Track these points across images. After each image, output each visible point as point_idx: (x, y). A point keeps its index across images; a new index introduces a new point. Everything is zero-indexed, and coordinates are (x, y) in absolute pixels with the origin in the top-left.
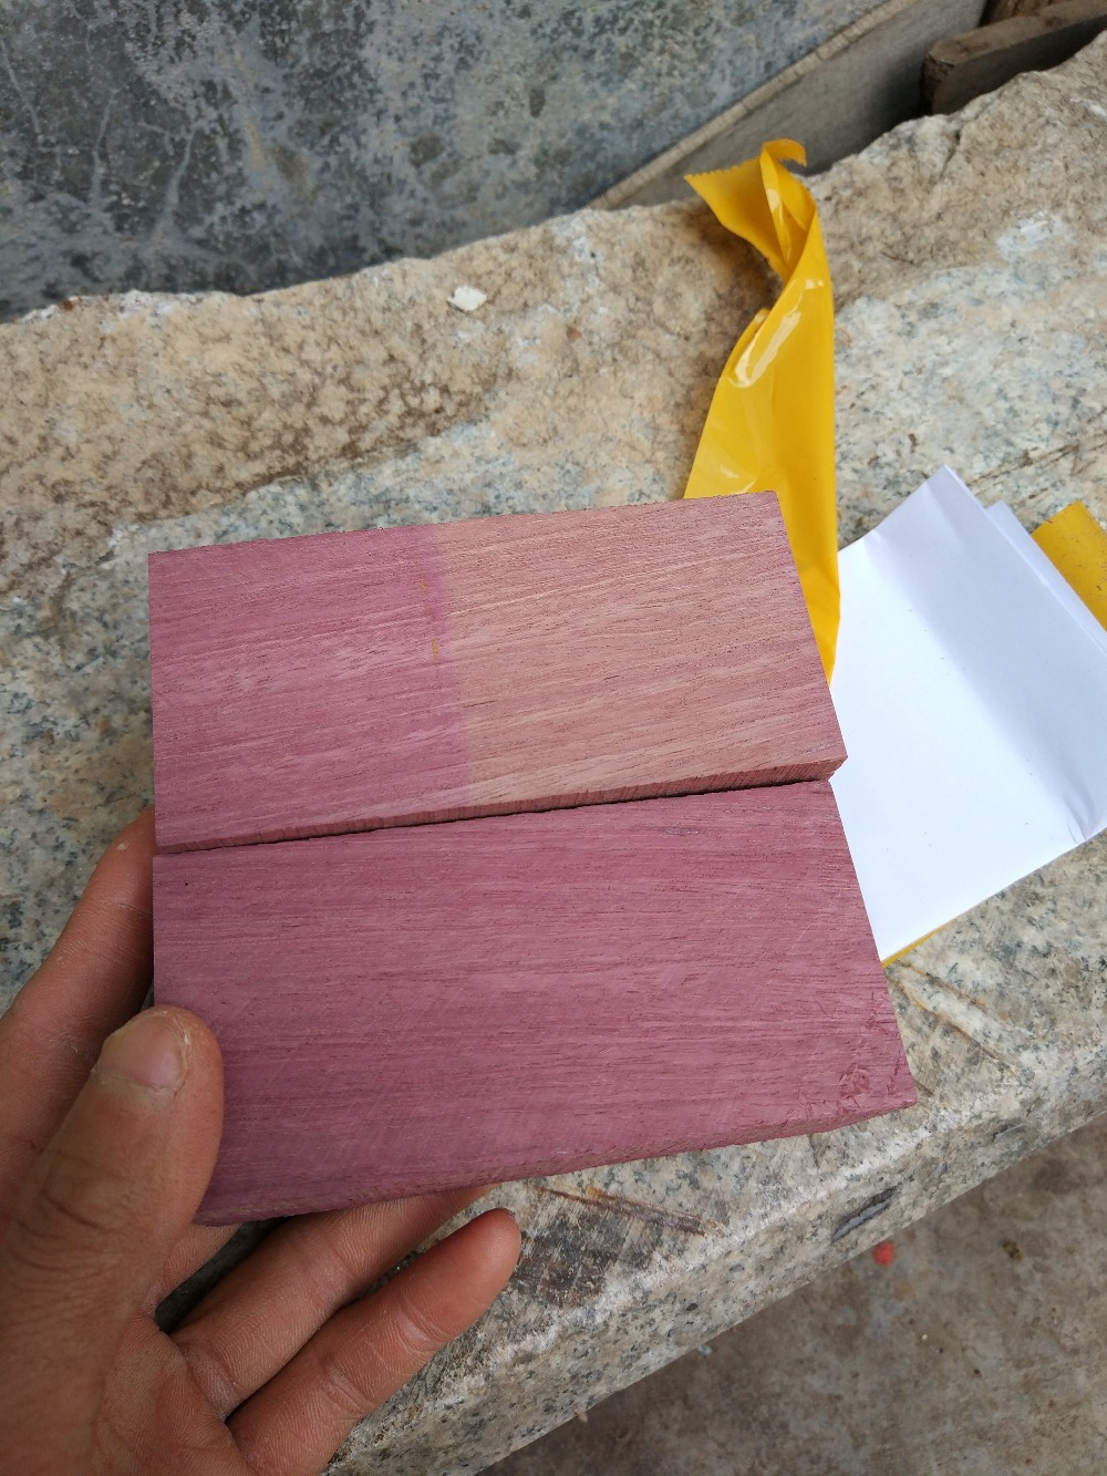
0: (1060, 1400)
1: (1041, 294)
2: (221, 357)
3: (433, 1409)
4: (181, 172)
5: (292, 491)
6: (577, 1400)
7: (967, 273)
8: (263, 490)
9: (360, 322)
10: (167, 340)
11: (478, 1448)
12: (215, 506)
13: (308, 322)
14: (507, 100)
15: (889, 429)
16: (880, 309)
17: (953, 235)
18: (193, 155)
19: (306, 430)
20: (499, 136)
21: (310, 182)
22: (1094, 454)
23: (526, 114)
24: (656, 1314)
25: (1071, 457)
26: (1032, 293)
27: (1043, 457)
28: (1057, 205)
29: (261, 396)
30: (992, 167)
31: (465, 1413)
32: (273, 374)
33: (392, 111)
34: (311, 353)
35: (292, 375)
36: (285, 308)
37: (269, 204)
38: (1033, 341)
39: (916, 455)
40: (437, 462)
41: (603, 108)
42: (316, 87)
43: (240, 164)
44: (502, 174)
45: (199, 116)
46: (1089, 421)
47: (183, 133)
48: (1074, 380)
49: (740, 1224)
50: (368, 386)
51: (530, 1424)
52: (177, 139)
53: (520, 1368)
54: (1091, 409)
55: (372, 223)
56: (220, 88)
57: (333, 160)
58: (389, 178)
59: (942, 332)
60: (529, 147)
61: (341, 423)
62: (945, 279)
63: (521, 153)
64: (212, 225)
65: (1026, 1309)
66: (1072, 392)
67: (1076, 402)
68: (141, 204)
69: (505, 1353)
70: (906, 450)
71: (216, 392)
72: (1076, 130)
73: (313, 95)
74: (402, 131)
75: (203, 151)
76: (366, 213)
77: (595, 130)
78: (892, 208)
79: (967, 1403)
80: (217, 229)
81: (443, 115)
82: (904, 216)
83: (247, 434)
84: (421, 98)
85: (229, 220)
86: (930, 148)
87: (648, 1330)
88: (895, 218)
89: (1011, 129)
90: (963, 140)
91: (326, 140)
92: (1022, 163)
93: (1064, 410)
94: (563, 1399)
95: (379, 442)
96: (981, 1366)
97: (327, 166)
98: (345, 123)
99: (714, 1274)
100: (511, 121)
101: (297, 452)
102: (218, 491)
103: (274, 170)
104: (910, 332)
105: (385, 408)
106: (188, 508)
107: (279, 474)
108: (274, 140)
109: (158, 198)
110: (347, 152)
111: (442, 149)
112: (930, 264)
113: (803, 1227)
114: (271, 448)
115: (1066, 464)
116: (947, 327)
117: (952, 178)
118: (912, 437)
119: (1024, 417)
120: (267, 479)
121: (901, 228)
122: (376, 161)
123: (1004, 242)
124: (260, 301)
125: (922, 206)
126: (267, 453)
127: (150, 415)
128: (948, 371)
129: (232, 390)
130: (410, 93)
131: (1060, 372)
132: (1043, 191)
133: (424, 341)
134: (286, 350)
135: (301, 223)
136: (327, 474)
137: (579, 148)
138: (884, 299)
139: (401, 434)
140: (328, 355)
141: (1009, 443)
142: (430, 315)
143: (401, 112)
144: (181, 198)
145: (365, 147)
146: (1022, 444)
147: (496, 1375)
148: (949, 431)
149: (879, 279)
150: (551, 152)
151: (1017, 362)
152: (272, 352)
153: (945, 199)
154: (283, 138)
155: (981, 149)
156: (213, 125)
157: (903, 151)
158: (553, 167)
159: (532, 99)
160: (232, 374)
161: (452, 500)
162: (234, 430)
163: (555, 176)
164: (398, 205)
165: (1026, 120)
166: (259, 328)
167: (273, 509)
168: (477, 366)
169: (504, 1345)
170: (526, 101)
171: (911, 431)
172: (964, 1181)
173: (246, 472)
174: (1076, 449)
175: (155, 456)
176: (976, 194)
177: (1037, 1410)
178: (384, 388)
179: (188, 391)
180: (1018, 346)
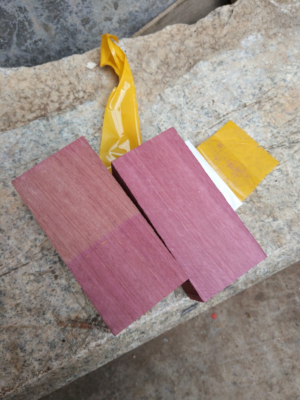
0: (259, 353)
1: (253, 57)
2: (24, 85)
3: (75, 358)
4: (16, 32)
5: (42, 122)
6: (114, 355)
7: (232, 52)
8: (34, 122)
9: (62, 73)
10: (9, 81)
11: (88, 367)
12: (22, 126)
13: (48, 74)
14: (107, 6)
15: (207, 98)
16: (206, 63)
17: (229, 41)
18: (19, 27)
19: (47, 104)
20: (106, 16)
21: (53, 33)
22: (264, 103)
23: (113, 10)
24: (133, 334)
25: (258, 104)
26: (250, 57)
27: (250, 105)
28: (259, 31)
29: (35, 96)
30: (241, 20)
31: (83, 359)
32: (38, 89)
33: (74, 11)
34: (49, 83)
35: (44, 89)
36: (42, 70)
37: (43, 39)
38: (249, 71)
39: (214, 105)
40: (82, 112)
41: (136, 6)
42: (51, 6)
43: (33, 29)
44: (109, 27)
45: (19, 16)
46: (264, 94)
47: (15, 21)
48: (261, 82)
49: (155, 312)
50: (64, 91)
51: (102, 361)
52: (13, 23)
53: (97, 348)
54: (265, 91)
55: (73, 42)
56: (23, 8)
57: (59, 26)
58: (76, 30)
59: (223, 70)
60: (115, 19)
61: (57, 102)
62: (226, 54)
63: (113, 21)
64: (27, 46)
65: (251, 330)
66: (260, 86)
67: (260, 89)
68: (6, 41)
69: (93, 344)
70: (211, 104)
71: (22, 95)
72: (266, 8)
73: (50, 8)
74: (78, 17)
75: (21, 26)
76: (71, 40)
77: (134, 13)
78: (212, 33)
79: (234, 354)
80: (29, 47)
81: (89, 11)
82: (216, 36)
83: (31, 106)
84: (82, 7)
85: (32, 44)
86: (224, 15)
87: (131, 338)
88: (213, 36)
89: (247, 9)
90: (234, 12)
91: (56, 20)
92: (250, 18)
93: (257, 91)
94: (109, 355)
95: (67, 106)
96: (238, 345)
97: (57, 28)
98: (61, 15)
99: (148, 325)
100: (109, 12)
101: (45, 110)
102: (23, 122)
103: (43, 30)
104: (214, 70)
105: (69, 97)
106: (15, 127)
107: (40, 117)
108: (41, 21)
109: (11, 40)
110: (63, 23)
111: (90, 21)
112: (221, 50)
113: (172, 313)
114: (38, 109)
115: (256, 106)
116: (225, 68)
117: (230, 24)
118: (213, 101)
119: (245, 94)
120: (36, 118)
121: (215, 39)
122: (72, 25)
123: (243, 42)
124: (35, 68)
125: (221, 33)
126: (37, 111)
127: (5, 102)
128: (224, 81)
129: (27, 94)
130: (79, 6)
131: (257, 80)
132: (255, 27)
133: (79, 78)
134: (42, 82)
135: (53, 44)
136: (52, 117)
137: (130, 18)
138: (207, 61)
139: (73, 104)
140: (53, 83)
141: (240, 101)
142: (81, 71)
143: (77, 11)
144: (17, 39)
145: (68, 22)
146: (244, 101)
147: (91, 349)
148: (223, 99)
149: (207, 55)
150: (122, 20)
151: (245, 78)
152: (38, 83)
153: (228, 30)
154: (44, 21)
155: (238, 15)
156: (23, 18)
157: (216, 17)
158: (123, 24)
159: (114, 5)
160: (27, 90)
161: (85, 122)
162: (28, 105)
163: (124, 26)
164: (80, 37)
165: (252, 5)
166: (35, 76)
167: (37, 127)
168: (93, 85)
169: (93, 342)
170: (113, 6)
171: (213, 99)
172: (218, 301)
173: (31, 116)
174: (260, 102)
175: (6, 113)
176: (236, 28)
177: (253, 355)
178: (69, 92)
179: (14, 95)
180: (245, 73)
